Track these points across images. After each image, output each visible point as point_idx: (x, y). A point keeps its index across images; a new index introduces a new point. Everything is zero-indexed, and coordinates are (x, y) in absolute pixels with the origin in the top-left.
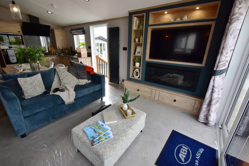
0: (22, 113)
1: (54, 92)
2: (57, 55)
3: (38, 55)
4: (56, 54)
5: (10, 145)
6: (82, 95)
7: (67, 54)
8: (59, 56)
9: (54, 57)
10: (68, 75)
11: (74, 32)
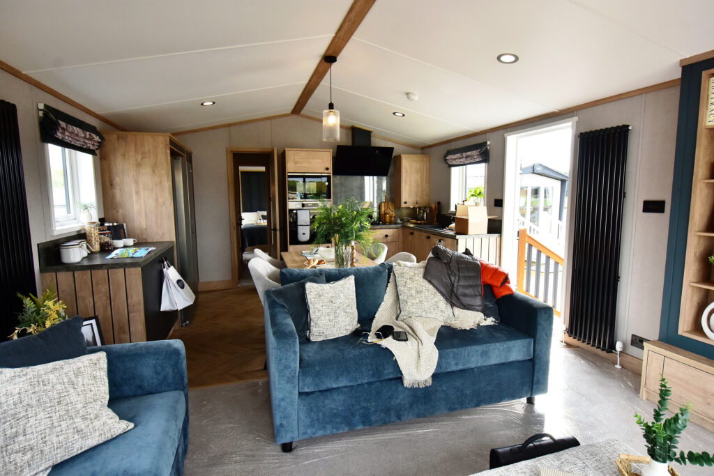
0: (297, 379)
1: (378, 336)
2: (398, 226)
3: (356, 226)
4: (396, 223)
5: (258, 461)
6: (460, 367)
7: (425, 224)
8: (404, 227)
9: (389, 232)
10: (424, 288)
11: (455, 159)
